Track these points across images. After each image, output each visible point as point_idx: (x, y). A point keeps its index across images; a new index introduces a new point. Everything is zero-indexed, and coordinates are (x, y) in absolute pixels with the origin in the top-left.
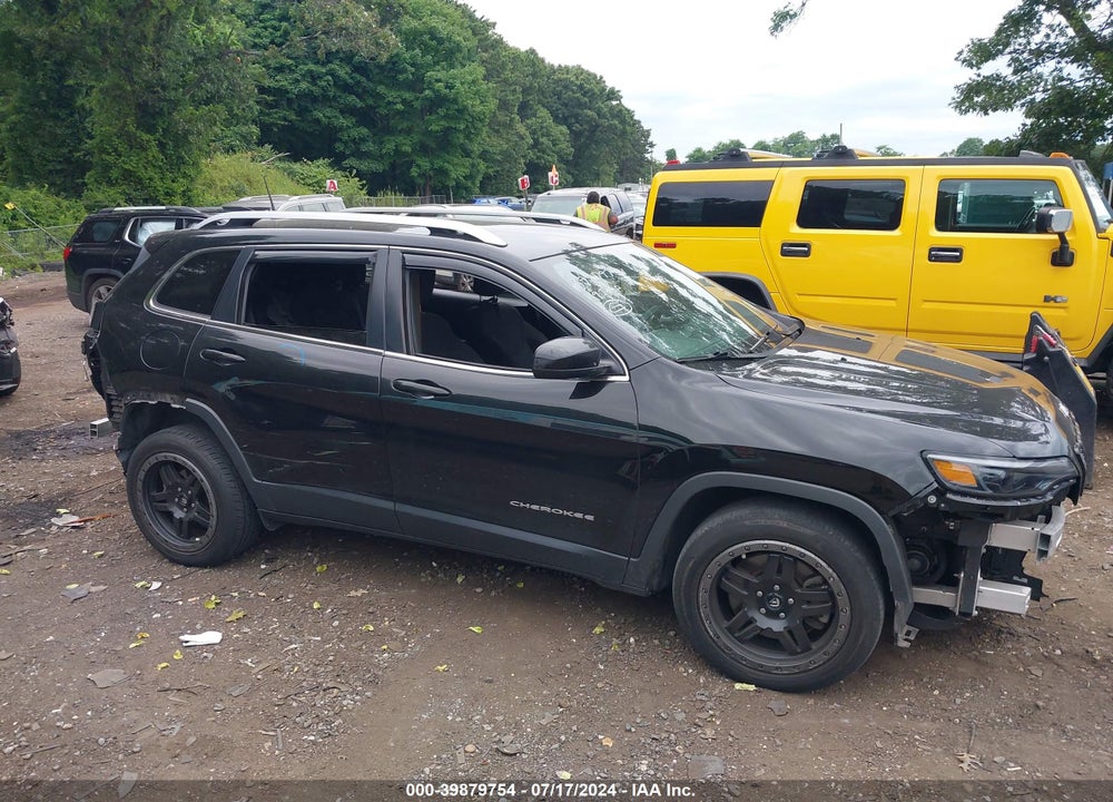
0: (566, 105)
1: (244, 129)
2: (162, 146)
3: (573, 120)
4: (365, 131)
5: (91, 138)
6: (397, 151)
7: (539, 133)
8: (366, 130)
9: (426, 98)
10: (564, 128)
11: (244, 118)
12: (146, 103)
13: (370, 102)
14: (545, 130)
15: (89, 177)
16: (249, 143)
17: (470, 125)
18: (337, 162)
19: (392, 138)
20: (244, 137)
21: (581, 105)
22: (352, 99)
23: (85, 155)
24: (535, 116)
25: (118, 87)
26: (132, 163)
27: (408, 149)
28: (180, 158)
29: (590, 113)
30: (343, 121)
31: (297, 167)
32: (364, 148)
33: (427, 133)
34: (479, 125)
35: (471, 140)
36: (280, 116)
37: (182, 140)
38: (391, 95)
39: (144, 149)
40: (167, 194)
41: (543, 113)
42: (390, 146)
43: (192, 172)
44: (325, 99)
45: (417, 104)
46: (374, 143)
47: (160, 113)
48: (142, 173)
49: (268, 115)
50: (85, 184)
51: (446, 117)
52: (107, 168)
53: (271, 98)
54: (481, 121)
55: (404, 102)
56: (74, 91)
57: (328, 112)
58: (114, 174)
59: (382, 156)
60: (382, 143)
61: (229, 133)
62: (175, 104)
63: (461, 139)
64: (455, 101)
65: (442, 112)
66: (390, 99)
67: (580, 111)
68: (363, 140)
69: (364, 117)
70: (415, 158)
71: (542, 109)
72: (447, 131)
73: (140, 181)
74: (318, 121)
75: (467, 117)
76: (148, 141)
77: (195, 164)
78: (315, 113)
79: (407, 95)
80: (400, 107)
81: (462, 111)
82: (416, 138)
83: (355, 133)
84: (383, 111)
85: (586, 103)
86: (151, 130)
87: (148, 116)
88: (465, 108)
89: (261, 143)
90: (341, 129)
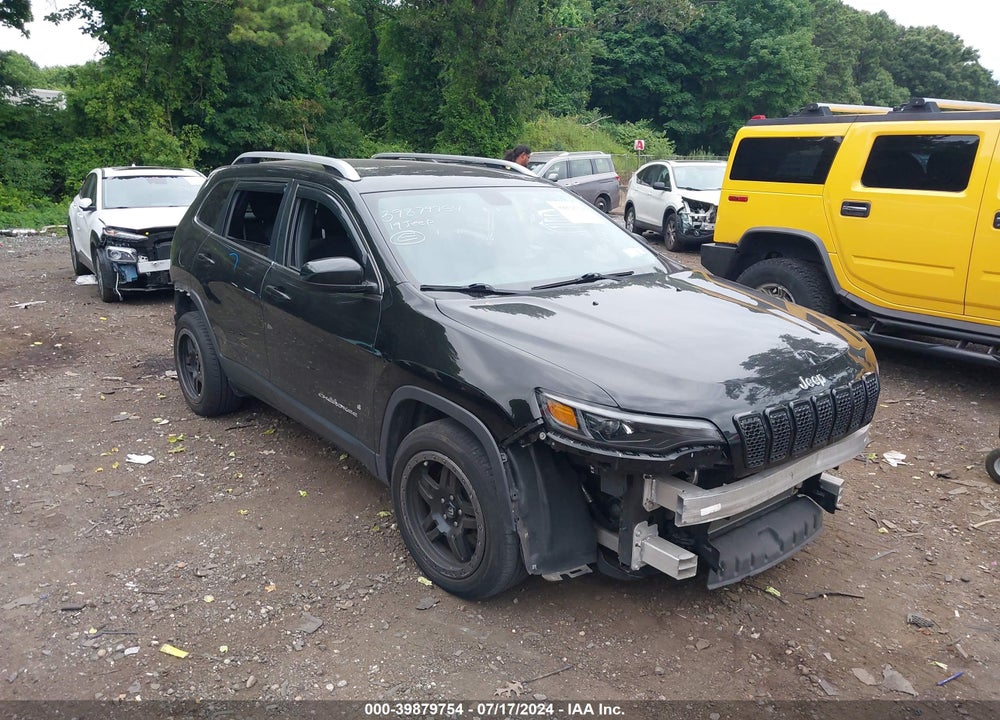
0: (912, 67)
1: (577, 95)
2: (494, 111)
3: (917, 82)
4: (688, 96)
5: (445, 103)
6: (716, 115)
7: (876, 96)
8: (690, 95)
9: (750, 65)
10: (906, 91)
11: (579, 86)
12: (485, 75)
13: (697, 69)
14: (883, 92)
15: (439, 136)
16: (579, 107)
17: (791, 89)
18: (658, 124)
19: (713, 102)
20: (575, 102)
21: (928, 67)
22: (681, 68)
23: (440, 119)
24: (874, 78)
25: (468, 62)
26: (469, 124)
27: (727, 112)
28: (508, 120)
29: (937, 74)
30: (669, 87)
31: (620, 128)
32: (685, 111)
33: (747, 98)
34: (802, 89)
35: (791, 104)
36: (614, 82)
37: (511, 104)
38: (717, 62)
39: (480, 113)
40: (494, 150)
41: (885, 77)
42: (710, 110)
43: (515, 132)
44: (655, 68)
45: (740, 71)
46: (696, 107)
47: (495, 83)
48: (477, 133)
49: (603, 81)
50: (435, 141)
51: (768, 82)
52: (452, 128)
53: (608, 68)
54: (803, 84)
55: (728, 69)
56: (439, 67)
57: (657, 79)
58: (457, 133)
59: (702, 119)
60: (703, 106)
61: (563, 99)
62: (508, 75)
63: (780, 102)
64: (778, 66)
65: (763, 77)
66: (716, 66)
67: (927, 73)
68: (686, 104)
69: (691, 83)
70: (733, 120)
71: (883, 71)
72: (767, 95)
73: (473, 139)
74: (646, 88)
75: (789, 81)
76: (483, 107)
77: (519, 125)
78: (645, 80)
79: (732, 62)
80: (724, 73)
81: (785, 75)
82: (736, 101)
83: (678, 98)
84: (707, 78)
85: (935, 64)
86: (487, 97)
87: (487, 85)
88: (788, 73)
89: (590, 107)
90: (667, 95)
